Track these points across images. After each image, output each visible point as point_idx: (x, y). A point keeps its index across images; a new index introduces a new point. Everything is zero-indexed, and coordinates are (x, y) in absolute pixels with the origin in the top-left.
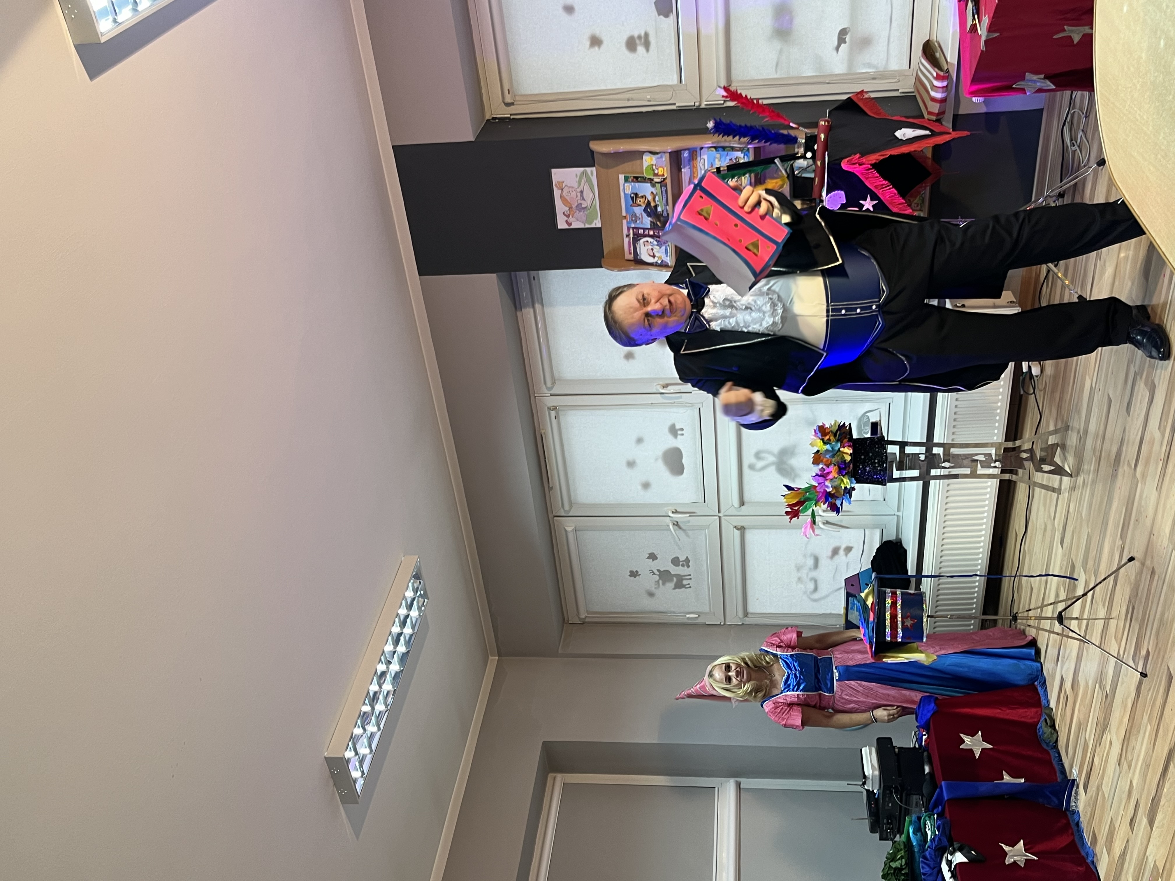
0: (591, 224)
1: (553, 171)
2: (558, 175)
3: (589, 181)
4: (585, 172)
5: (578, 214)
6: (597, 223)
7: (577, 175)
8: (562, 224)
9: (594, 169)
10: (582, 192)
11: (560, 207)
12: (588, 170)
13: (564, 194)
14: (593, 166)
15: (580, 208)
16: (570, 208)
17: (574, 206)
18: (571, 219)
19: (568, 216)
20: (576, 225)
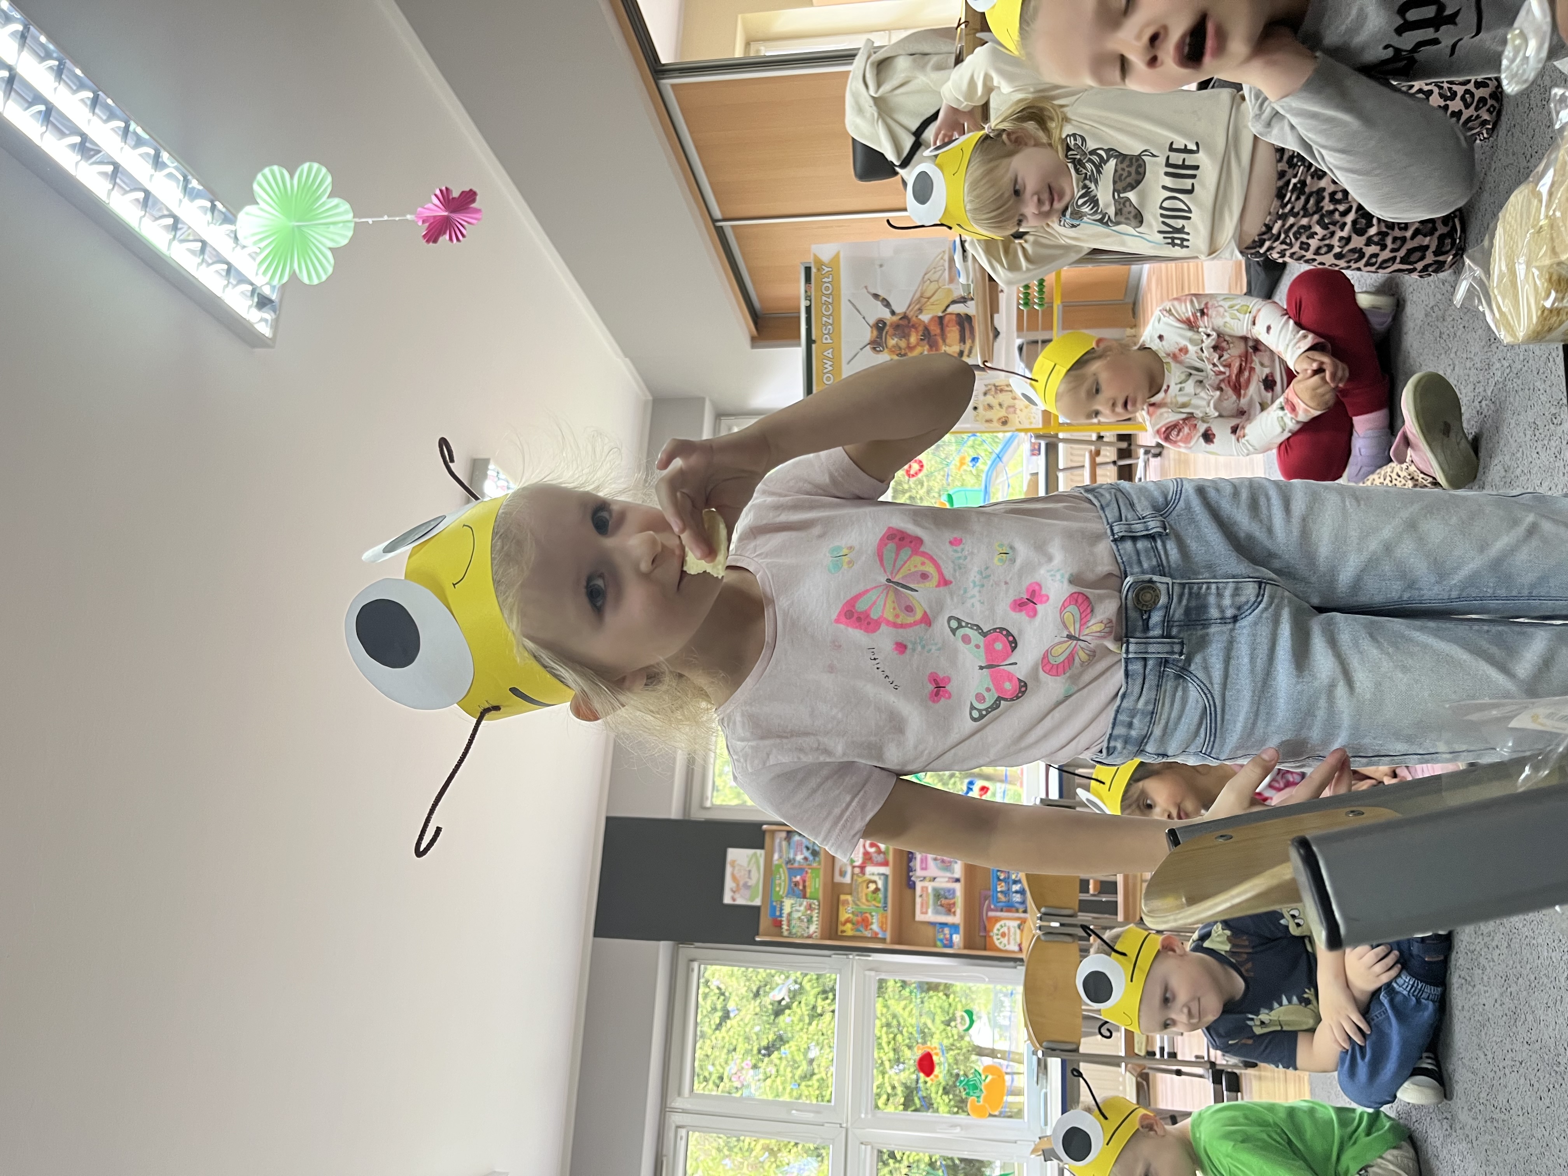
0: (752, 901)
1: (730, 850)
2: (734, 855)
3: (757, 862)
4: (755, 854)
5: (743, 891)
6: (757, 902)
7: (747, 856)
8: (727, 900)
9: (763, 851)
10: (750, 871)
11: (729, 883)
12: (758, 850)
13: (736, 872)
14: (763, 849)
15: (746, 886)
16: (738, 885)
17: (741, 883)
18: (737, 896)
19: (734, 892)
20: (740, 901)
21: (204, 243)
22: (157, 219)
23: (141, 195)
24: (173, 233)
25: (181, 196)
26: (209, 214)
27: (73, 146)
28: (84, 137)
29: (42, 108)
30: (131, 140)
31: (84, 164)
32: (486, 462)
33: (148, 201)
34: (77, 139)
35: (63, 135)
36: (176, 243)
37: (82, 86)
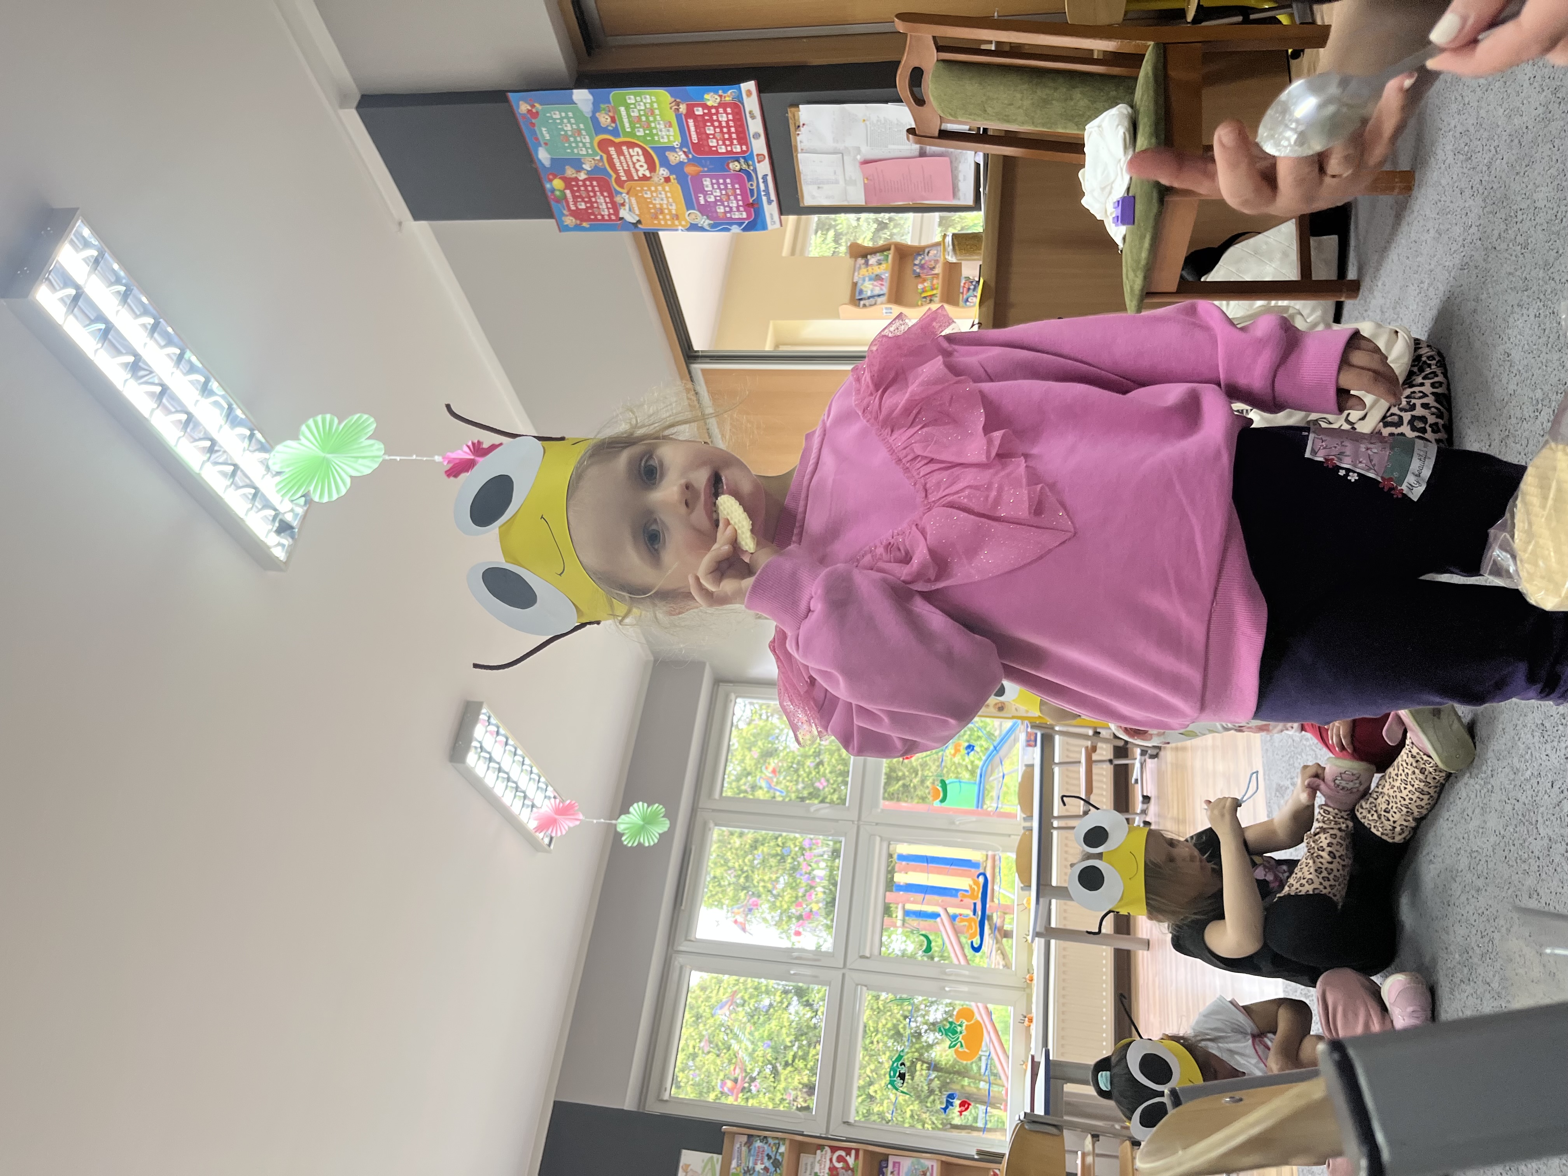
1: (685, 1152)
2: (687, 1157)
3: (713, 1169)
4: (711, 1159)
7: (703, 1161)
9: (720, 1157)
12: (715, 1155)
14: (721, 1154)
21: (236, 467)
22: (196, 440)
23: (184, 417)
24: (208, 455)
25: (223, 422)
26: (247, 441)
27: (126, 365)
28: (137, 356)
29: (103, 326)
30: (184, 365)
31: (132, 383)
32: (479, 705)
33: (190, 422)
34: (131, 359)
35: (119, 353)
36: (209, 464)
37: (146, 312)
